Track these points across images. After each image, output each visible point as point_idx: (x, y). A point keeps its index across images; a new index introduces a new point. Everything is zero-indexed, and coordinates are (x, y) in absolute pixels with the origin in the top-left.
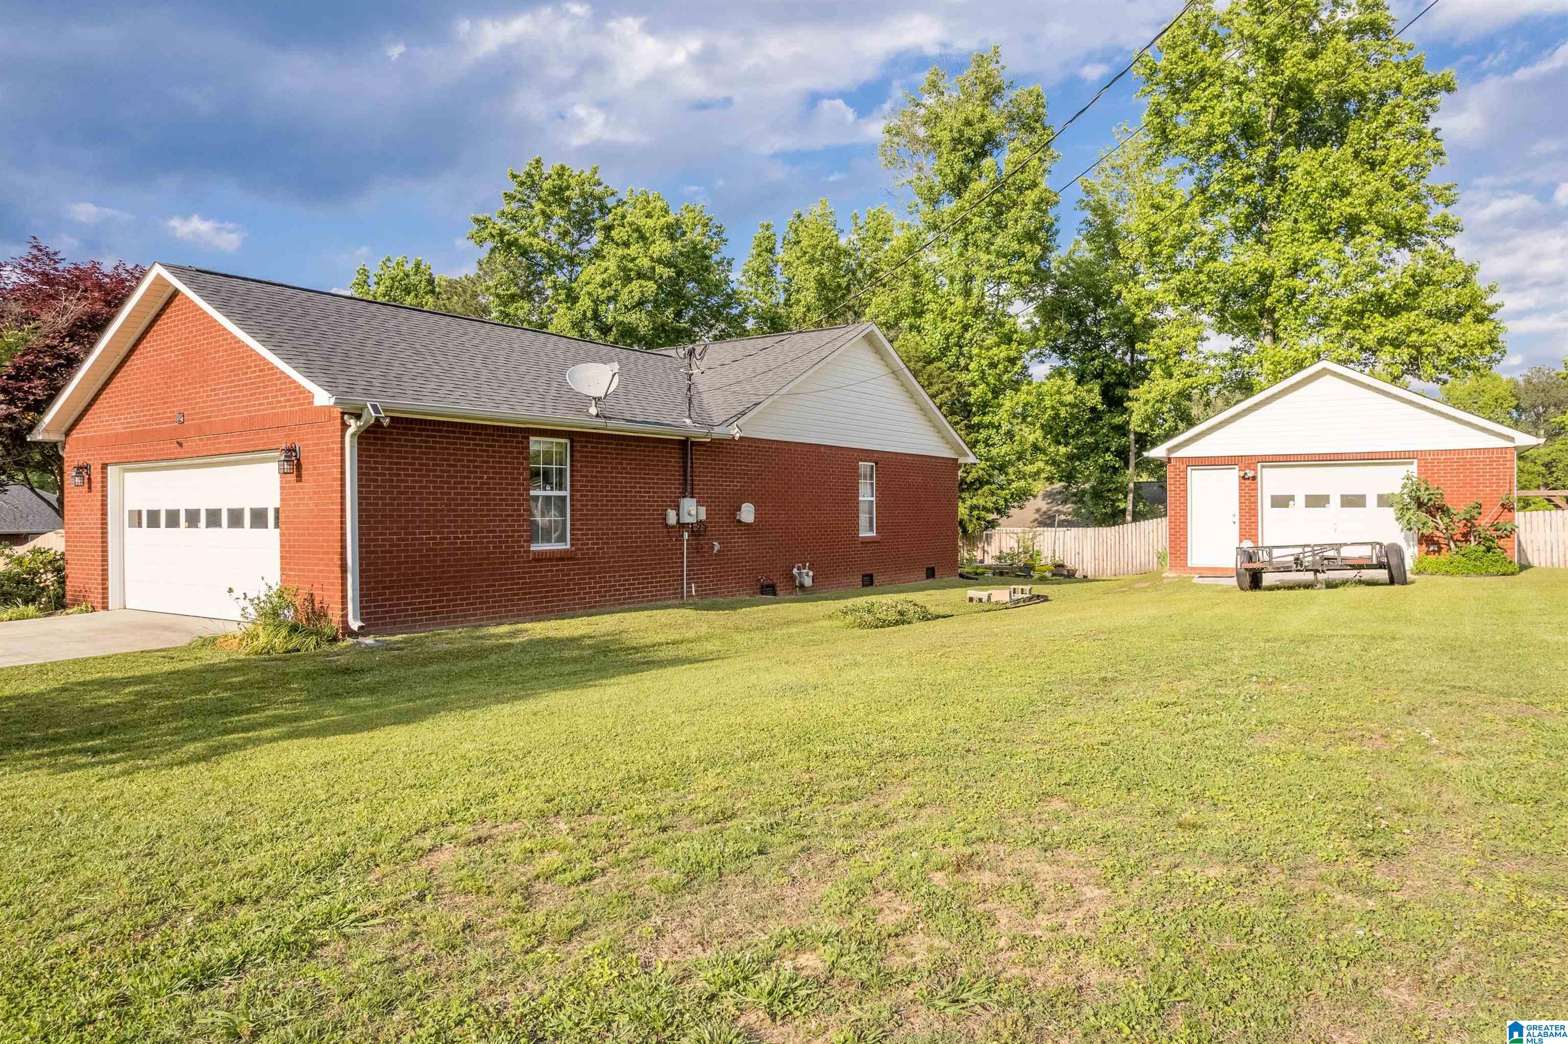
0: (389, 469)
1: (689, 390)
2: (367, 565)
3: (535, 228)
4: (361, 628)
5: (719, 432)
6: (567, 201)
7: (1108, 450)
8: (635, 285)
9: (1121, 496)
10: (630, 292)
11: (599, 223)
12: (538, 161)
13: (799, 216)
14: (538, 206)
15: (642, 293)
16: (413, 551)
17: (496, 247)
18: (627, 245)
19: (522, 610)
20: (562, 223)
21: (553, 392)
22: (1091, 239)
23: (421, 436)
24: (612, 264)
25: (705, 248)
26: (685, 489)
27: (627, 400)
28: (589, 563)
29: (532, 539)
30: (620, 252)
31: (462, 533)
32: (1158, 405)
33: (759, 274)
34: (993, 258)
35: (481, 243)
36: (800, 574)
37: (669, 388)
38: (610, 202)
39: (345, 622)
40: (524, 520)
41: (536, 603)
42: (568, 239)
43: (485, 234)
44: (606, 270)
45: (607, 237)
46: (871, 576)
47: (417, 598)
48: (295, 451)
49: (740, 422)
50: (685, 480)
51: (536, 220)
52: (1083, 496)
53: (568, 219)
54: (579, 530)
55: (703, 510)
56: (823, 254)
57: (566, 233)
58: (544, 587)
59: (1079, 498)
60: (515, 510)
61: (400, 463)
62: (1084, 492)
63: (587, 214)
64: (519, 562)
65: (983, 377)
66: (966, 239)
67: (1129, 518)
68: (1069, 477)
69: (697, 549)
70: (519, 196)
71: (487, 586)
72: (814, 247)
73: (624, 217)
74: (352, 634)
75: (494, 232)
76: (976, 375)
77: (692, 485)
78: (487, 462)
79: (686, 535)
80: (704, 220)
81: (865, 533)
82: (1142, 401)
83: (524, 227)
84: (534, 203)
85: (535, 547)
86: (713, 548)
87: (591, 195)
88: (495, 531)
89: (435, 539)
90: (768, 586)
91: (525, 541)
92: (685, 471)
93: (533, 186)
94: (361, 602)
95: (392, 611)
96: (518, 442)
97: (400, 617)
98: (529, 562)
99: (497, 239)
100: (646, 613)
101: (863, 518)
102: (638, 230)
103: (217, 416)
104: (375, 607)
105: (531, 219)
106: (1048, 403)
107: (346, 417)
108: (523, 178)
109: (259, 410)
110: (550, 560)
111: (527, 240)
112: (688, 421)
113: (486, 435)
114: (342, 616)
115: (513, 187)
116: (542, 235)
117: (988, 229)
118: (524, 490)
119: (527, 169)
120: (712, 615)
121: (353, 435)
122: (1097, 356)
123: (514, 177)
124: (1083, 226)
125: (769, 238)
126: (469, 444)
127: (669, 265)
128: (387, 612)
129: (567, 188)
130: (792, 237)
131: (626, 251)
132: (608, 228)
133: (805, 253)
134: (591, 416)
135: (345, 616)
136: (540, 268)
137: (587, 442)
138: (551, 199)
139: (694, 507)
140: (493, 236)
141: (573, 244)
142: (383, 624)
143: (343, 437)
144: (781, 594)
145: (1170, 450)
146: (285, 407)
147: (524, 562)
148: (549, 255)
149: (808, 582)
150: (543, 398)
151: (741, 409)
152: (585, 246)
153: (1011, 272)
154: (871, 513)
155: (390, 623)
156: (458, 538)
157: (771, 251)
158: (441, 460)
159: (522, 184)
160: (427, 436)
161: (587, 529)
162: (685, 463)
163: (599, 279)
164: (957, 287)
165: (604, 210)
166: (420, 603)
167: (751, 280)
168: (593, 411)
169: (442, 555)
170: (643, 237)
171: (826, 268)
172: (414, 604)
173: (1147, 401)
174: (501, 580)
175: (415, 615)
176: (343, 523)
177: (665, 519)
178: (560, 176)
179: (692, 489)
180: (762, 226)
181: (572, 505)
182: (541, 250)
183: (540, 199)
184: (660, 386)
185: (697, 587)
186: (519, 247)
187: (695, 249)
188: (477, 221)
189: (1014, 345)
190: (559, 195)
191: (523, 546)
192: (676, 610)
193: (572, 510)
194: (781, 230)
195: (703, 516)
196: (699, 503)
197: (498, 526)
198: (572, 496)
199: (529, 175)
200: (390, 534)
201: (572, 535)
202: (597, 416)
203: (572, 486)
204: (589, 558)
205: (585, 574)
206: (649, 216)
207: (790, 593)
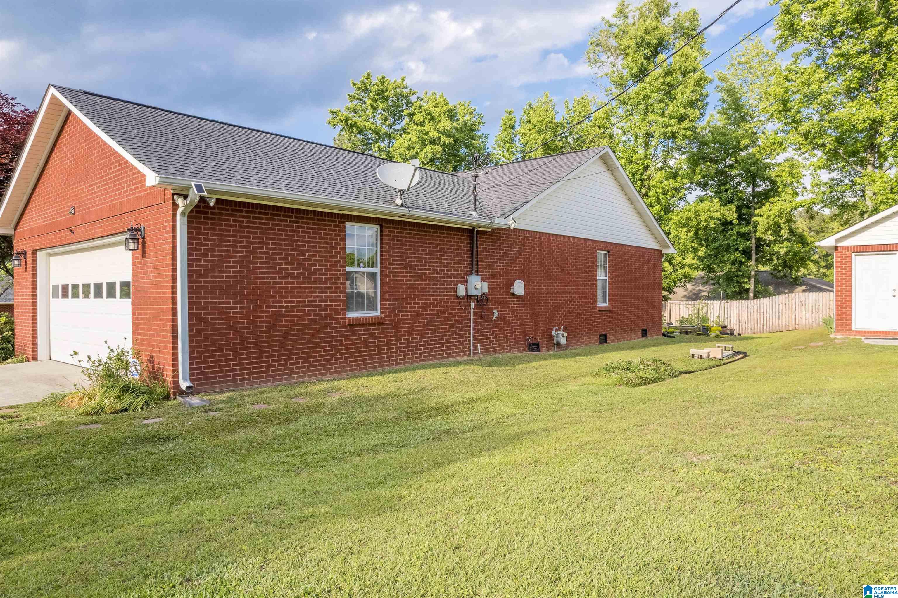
0: (219, 246)
1: (475, 189)
2: (197, 330)
3: (367, 116)
4: (189, 388)
5: (499, 222)
6: (386, 99)
7: (737, 250)
8: (428, 148)
9: (746, 280)
10: (426, 153)
11: (406, 112)
12: (368, 75)
13: (530, 105)
14: (369, 102)
15: (433, 153)
16: (241, 318)
17: (343, 128)
18: (422, 124)
19: (339, 367)
20: (384, 113)
21: (366, 188)
22: (724, 112)
23: (248, 217)
24: (414, 137)
25: (472, 125)
26: (472, 268)
27: (426, 198)
28: (396, 328)
29: (348, 308)
30: (419, 128)
31: (285, 302)
32: (777, 219)
33: (505, 142)
34: (666, 120)
35: (335, 126)
36: (557, 334)
37: (457, 193)
38: (413, 99)
39: (176, 383)
40: (341, 292)
41: (350, 362)
42: (387, 123)
43: (337, 120)
44: (410, 140)
45: (411, 120)
46: (605, 336)
47: (245, 359)
48: (140, 230)
49: (515, 215)
50: (472, 261)
51: (368, 112)
52: (719, 280)
53: (387, 110)
54: (387, 300)
55: (485, 285)
56: (547, 126)
57: (386, 119)
58: (358, 348)
59: (716, 281)
60: (333, 283)
61: (228, 241)
62: (719, 277)
63: (399, 106)
64: (337, 328)
65: (658, 201)
66: (647, 109)
67: (751, 295)
68: (709, 269)
69: (481, 316)
70: (357, 96)
71: (308, 348)
72: (541, 122)
73: (420, 107)
74: (183, 394)
75: (342, 118)
76: (653, 199)
77: (477, 265)
78: (309, 242)
79: (473, 304)
80: (471, 110)
81: (602, 304)
82: (765, 216)
83: (360, 116)
84: (366, 100)
85: (350, 315)
86: (493, 315)
87: (401, 95)
88: (315, 301)
89: (261, 307)
90: (534, 344)
91: (342, 310)
92: (472, 254)
93: (366, 90)
94: (191, 364)
95: (222, 372)
96: (335, 226)
97: (229, 376)
98: (346, 327)
99: (344, 122)
100: (443, 369)
101: (600, 293)
102: (429, 114)
103: (93, 207)
104: (205, 368)
105: (365, 111)
106: (702, 218)
107: (175, 197)
108: (359, 84)
109: (119, 199)
110: (363, 325)
111: (362, 124)
112: (474, 214)
113: (307, 219)
114: (173, 377)
115: (354, 91)
116: (371, 120)
117: (661, 101)
118: (341, 266)
119: (362, 79)
120: (496, 371)
121: (183, 213)
122: (730, 188)
123: (354, 84)
124: (720, 103)
125: (511, 119)
126: (292, 226)
127: (449, 135)
128: (217, 372)
129: (387, 90)
130: (526, 118)
131: (423, 128)
132: (411, 115)
133: (535, 126)
134: (397, 205)
135: (176, 377)
136: (371, 141)
137: (394, 228)
138: (376, 97)
139: (479, 283)
140: (342, 121)
141: (390, 126)
142: (213, 383)
143: (174, 215)
144: (544, 352)
145: (837, 241)
146: (135, 193)
147: (341, 327)
148: (376, 132)
149: (563, 341)
150: (357, 191)
151: (514, 206)
152: (397, 127)
153: (679, 129)
154: (604, 288)
155: (219, 382)
156: (282, 307)
157: (512, 127)
158: (267, 239)
159: (359, 88)
160: (254, 218)
161: (394, 300)
162: (472, 247)
163: (406, 144)
164: (641, 140)
165: (409, 104)
166: (248, 364)
167: (500, 146)
168: (399, 201)
169: (267, 322)
170: (432, 118)
171: (549, 136)
172: (243, 364)
173: (769, 216)
174: (321, 342)
175: (243, 374)
176: (174, 293)
177: (456, 292)
178: (382, 83)
179: (477, 268)
180: (507, 112)
181: (381, 280)
182: (371, 129)
183: (370, 98)
184: (451, 192)
185: (481, 346)
186: (357, 127)
187: (465, 125)
188: (332, 112)
189: (679, 179)
190: (382, 95)
191: (339, 314)
192: (466, 367)
193: (381, 284)
194: (518, 115)
195: (485, 290)
196: (483, 280)
197: (318, 297)
198: (381, 272)
199: (363, 83)
200: (220, 303)
201: (381, 304)
202: (402, 205)
203: (381, 264)
204: (395, 324)
205: (392, 337)
206: (436, 106)
207: (550, 350)
